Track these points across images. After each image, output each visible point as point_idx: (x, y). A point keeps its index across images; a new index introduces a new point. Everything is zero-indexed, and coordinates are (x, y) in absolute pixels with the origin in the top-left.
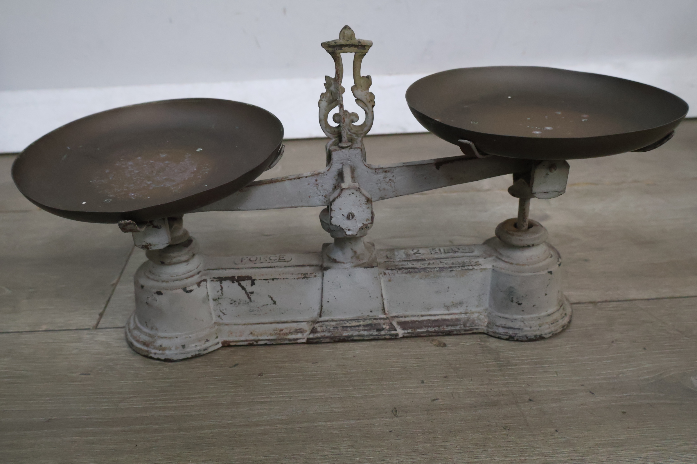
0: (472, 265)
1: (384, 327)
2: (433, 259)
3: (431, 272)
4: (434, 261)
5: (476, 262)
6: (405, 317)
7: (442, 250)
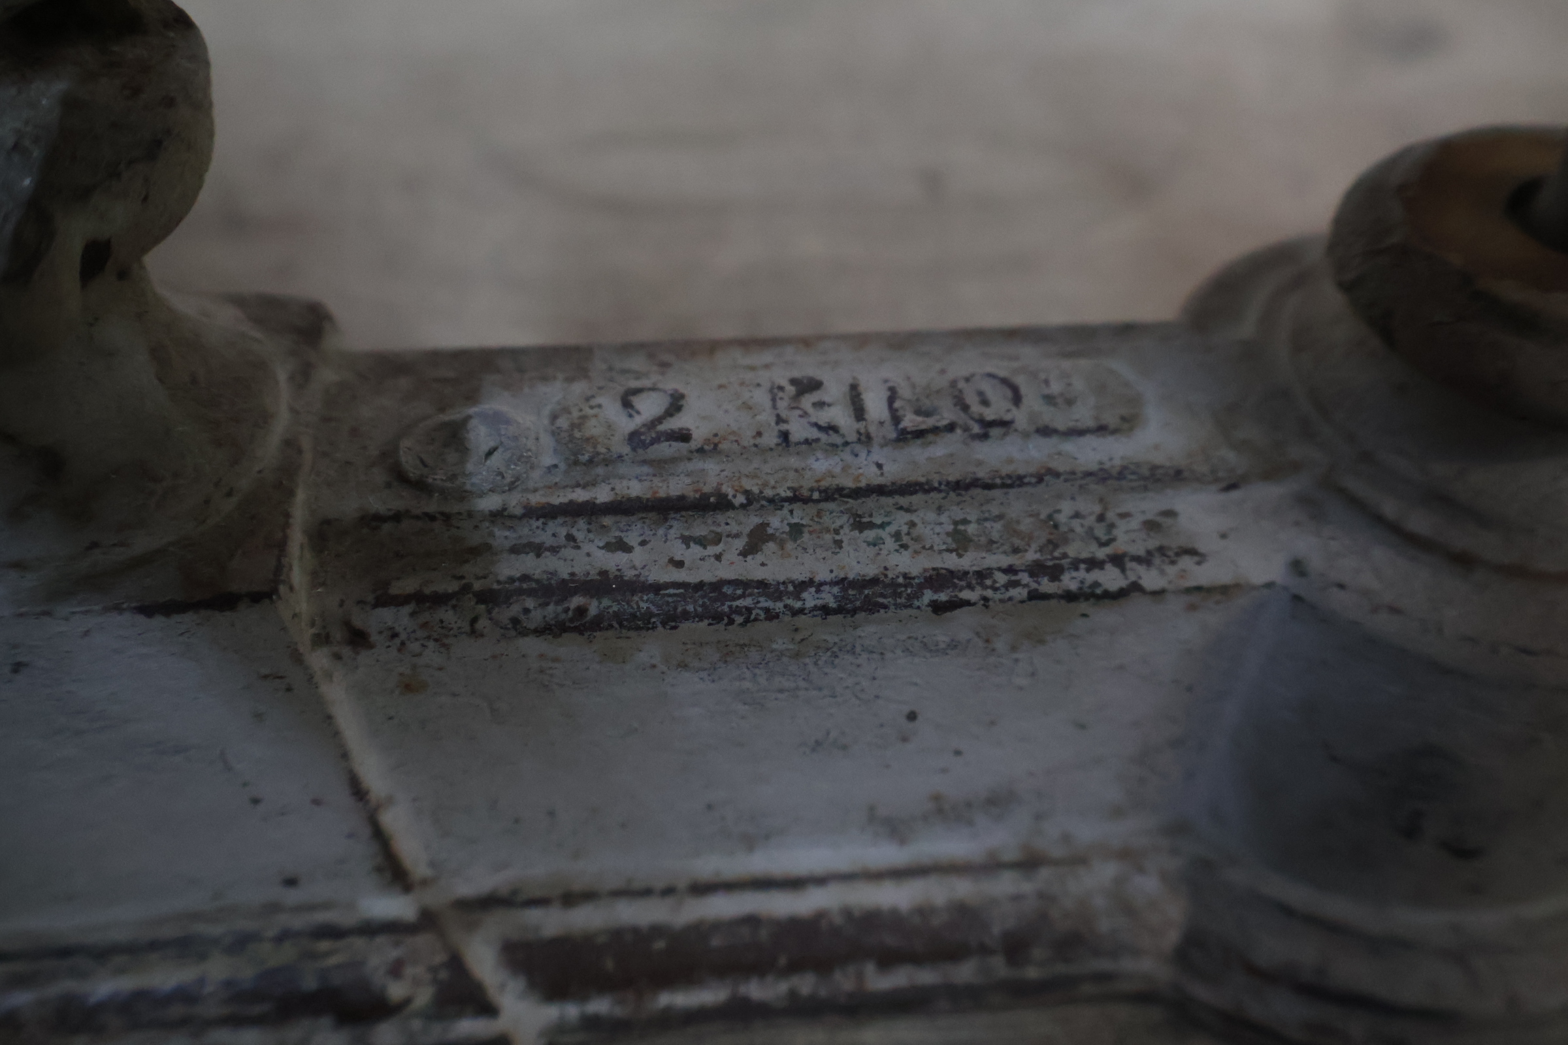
0: (1118, 560)
1: (396, 991)
2: (797, 498)
3: (771, 615)
4: (800, 515)
5: (1151, 526)
6: (570, 899)
7: (876, 406)
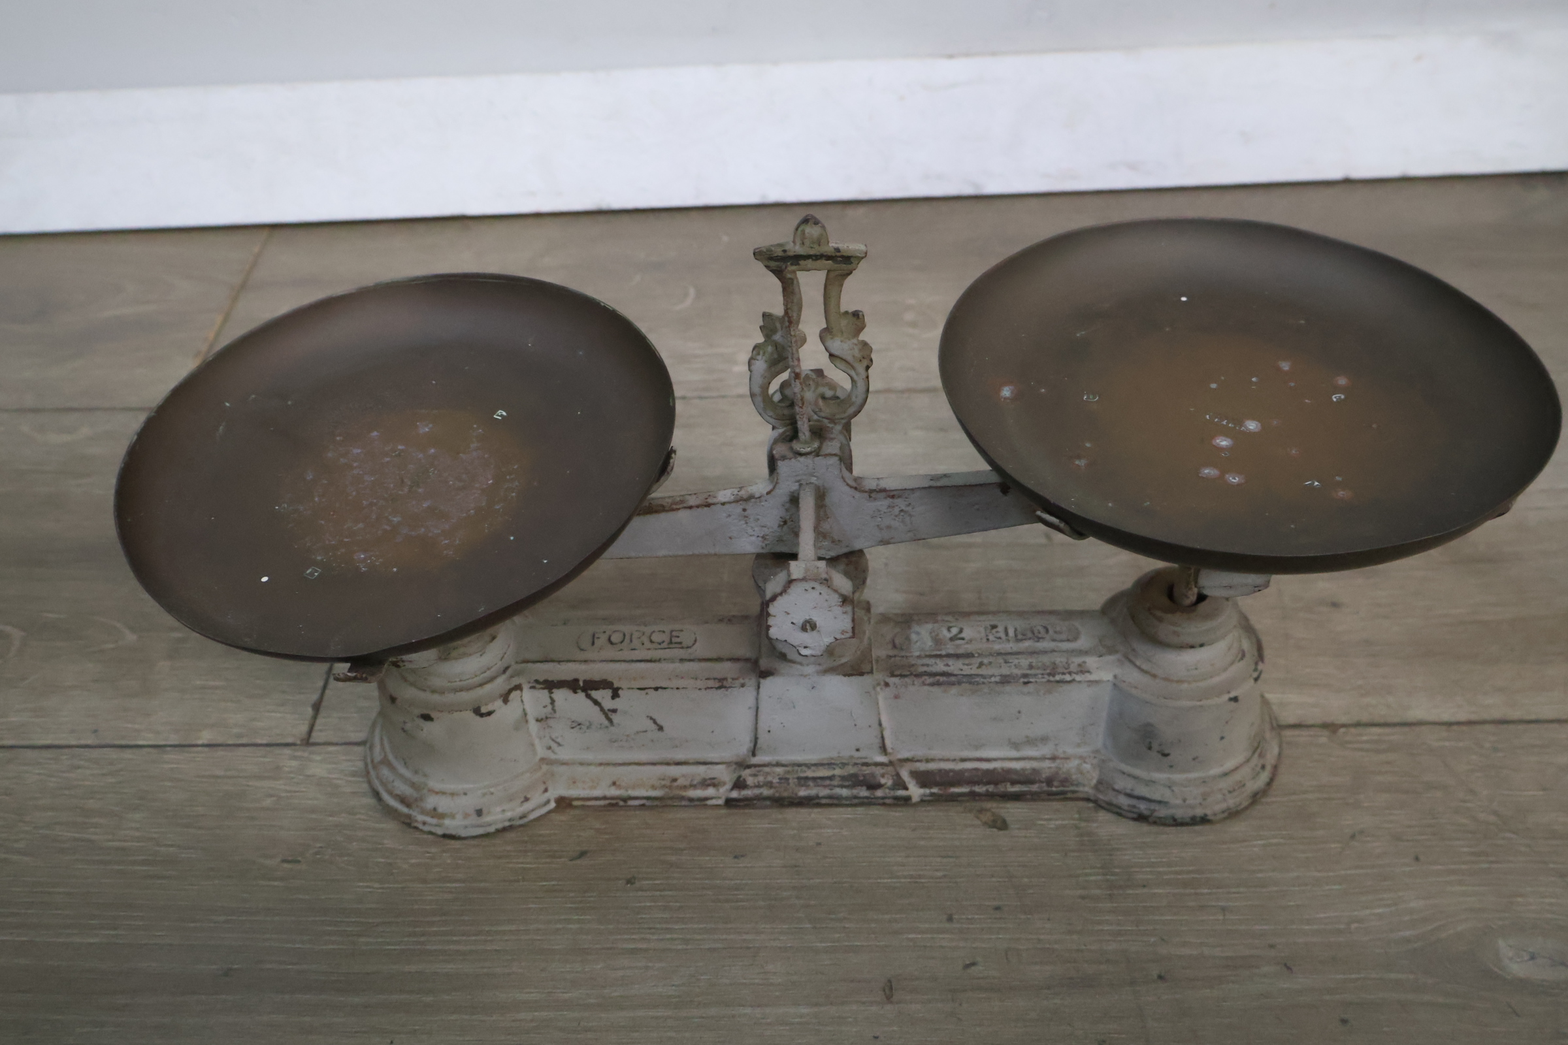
0: (1070, 673)
1: (883, 781)
2: (991, 655)
3: (983, 683)
4: (991, 659)
5: (1080, 665)
6: (928, 761)
7: (1011, 632)
